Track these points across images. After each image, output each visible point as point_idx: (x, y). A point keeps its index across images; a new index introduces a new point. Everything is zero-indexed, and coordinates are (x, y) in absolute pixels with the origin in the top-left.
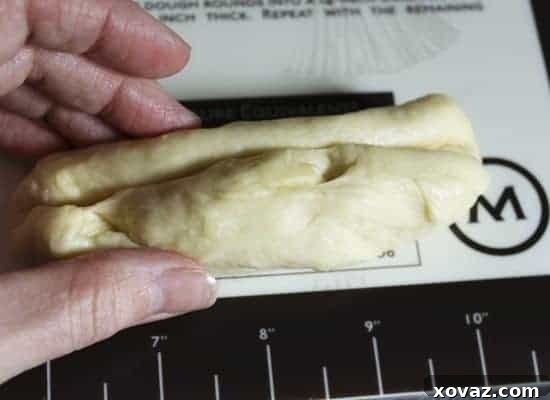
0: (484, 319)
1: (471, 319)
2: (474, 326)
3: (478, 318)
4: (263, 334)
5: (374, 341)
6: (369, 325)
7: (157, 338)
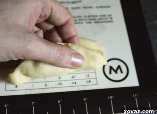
0: (113, 98)
1: (110, 98)
2: (110, 99)
3: (111, 97)
4: (59, 102)
5: (86, 103)
6: (85, 99)
7: (33, 103)
